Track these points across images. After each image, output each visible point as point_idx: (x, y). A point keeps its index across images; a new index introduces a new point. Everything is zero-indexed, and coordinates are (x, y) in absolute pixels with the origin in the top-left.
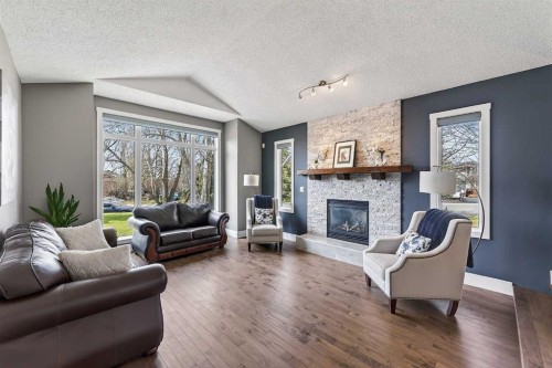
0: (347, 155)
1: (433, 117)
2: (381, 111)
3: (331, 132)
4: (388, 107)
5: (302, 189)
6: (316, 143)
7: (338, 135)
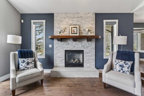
0: (76, 31)
1: (105, 21)
2: (88, 15)
3: (67, 20)
4: (91, 15)
5: (50, 46)
6: (59, 24)
7: (70, 22)
